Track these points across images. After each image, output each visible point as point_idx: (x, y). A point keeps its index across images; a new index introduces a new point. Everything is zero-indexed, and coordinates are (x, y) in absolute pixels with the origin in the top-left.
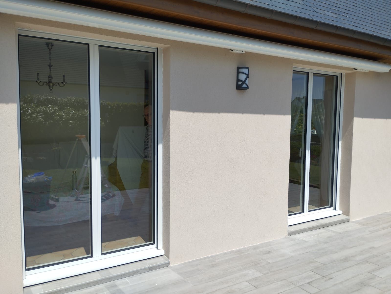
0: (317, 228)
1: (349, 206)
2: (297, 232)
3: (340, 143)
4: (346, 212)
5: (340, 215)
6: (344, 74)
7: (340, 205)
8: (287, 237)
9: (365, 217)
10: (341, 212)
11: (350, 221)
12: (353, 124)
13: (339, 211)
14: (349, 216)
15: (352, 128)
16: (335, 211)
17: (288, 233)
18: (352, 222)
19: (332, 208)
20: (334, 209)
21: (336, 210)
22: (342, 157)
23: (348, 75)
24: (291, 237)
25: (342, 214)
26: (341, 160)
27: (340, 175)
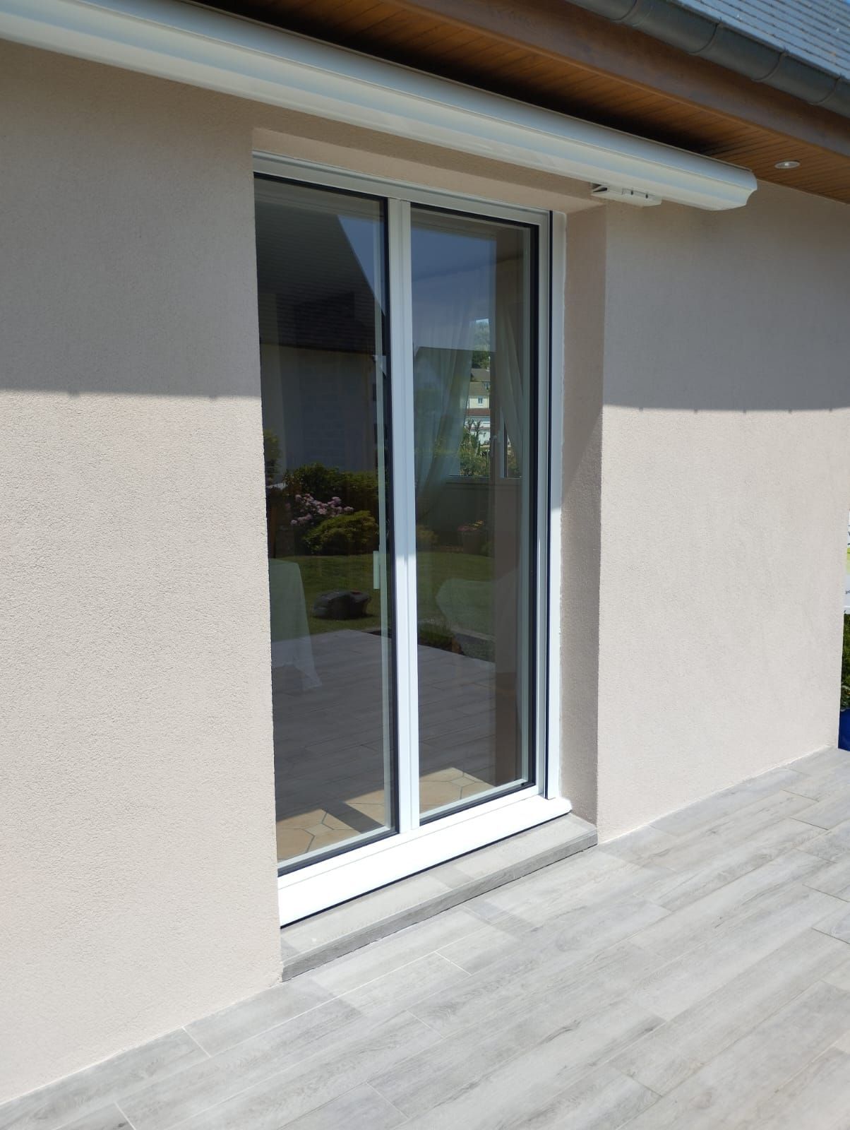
0: (440, 908)
1: (596, 782)
2: (336, 949)
3: (557, 516)
4: (586, 807)
5: (563, 820)
6: (560, 215)
7: (562, 775)
8: (279, 984)
9: (666, 814)
10: (566, 806)
11: (601, 842)
12: (600, 439)
13: (559, 803)
14: (594, 821)
15: (599, 455)
16: (542, 799)
17: (285, 964)
18: (607, 848)
19: (534, 790)
20: (540, 794)
21: (546, 797)
22: (564, 579)
23: (577, 219)
24: (300, 983)
25: (571, 811)
26: (561, 592)
27: (561, 654)
